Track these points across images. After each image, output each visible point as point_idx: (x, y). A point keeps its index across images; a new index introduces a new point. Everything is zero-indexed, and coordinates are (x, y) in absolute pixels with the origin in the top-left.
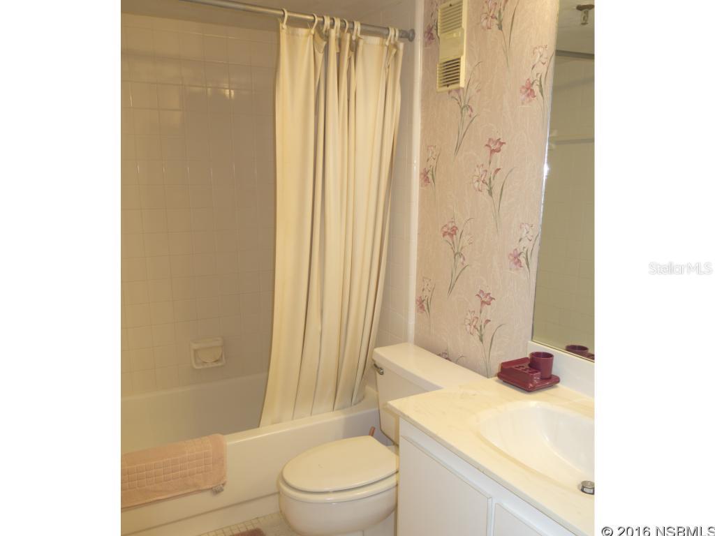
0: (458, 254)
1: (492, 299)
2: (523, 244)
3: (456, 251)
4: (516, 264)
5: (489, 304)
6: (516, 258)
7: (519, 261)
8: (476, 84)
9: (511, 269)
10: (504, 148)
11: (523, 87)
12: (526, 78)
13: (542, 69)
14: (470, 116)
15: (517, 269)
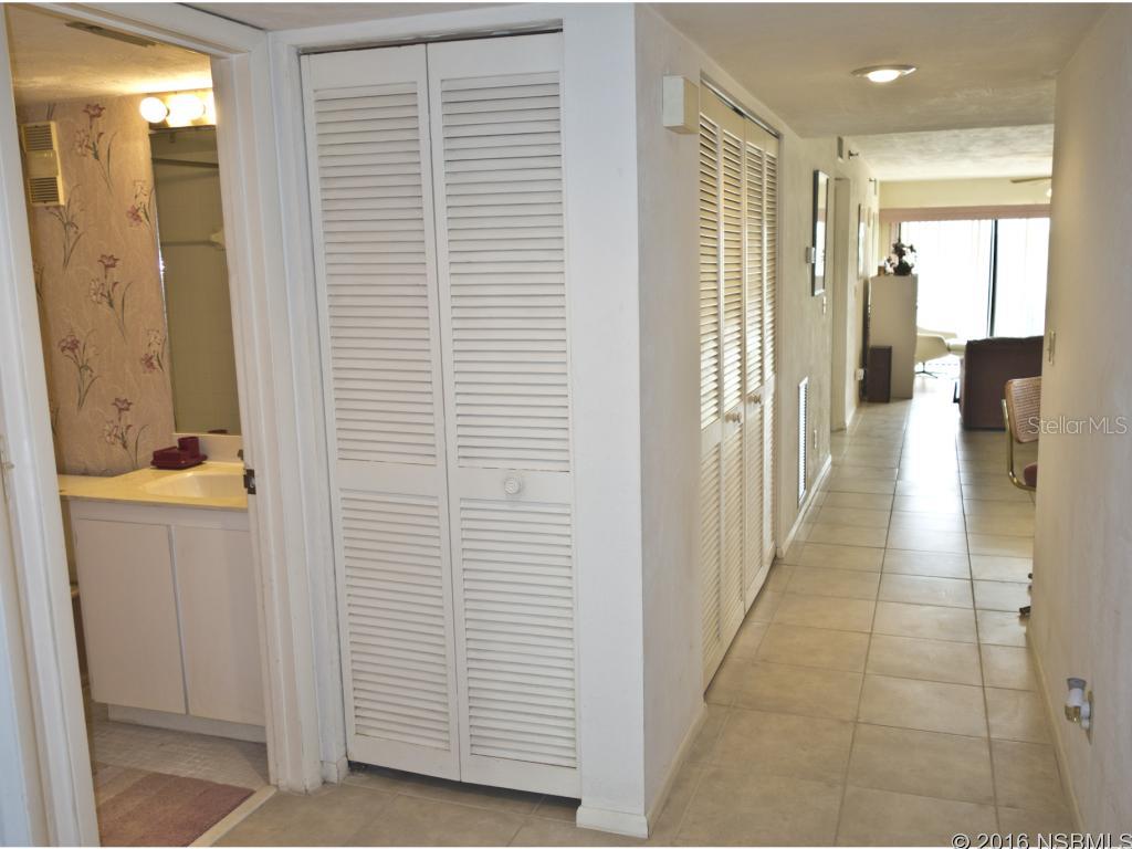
0: (83, 367)
1: (130, 404)
2: (152, 348)
3: (80, 364)
4: (148, 367)
5: (128, 409)
6: (148, 362)
7: (152, 364)
8: (78, 204)
9: (145, 372)
10: (118, 263)
11: (129, 212)
12: (131, 205)
13: (145, 200)
14: (76, 233)
15: (150, 372)
